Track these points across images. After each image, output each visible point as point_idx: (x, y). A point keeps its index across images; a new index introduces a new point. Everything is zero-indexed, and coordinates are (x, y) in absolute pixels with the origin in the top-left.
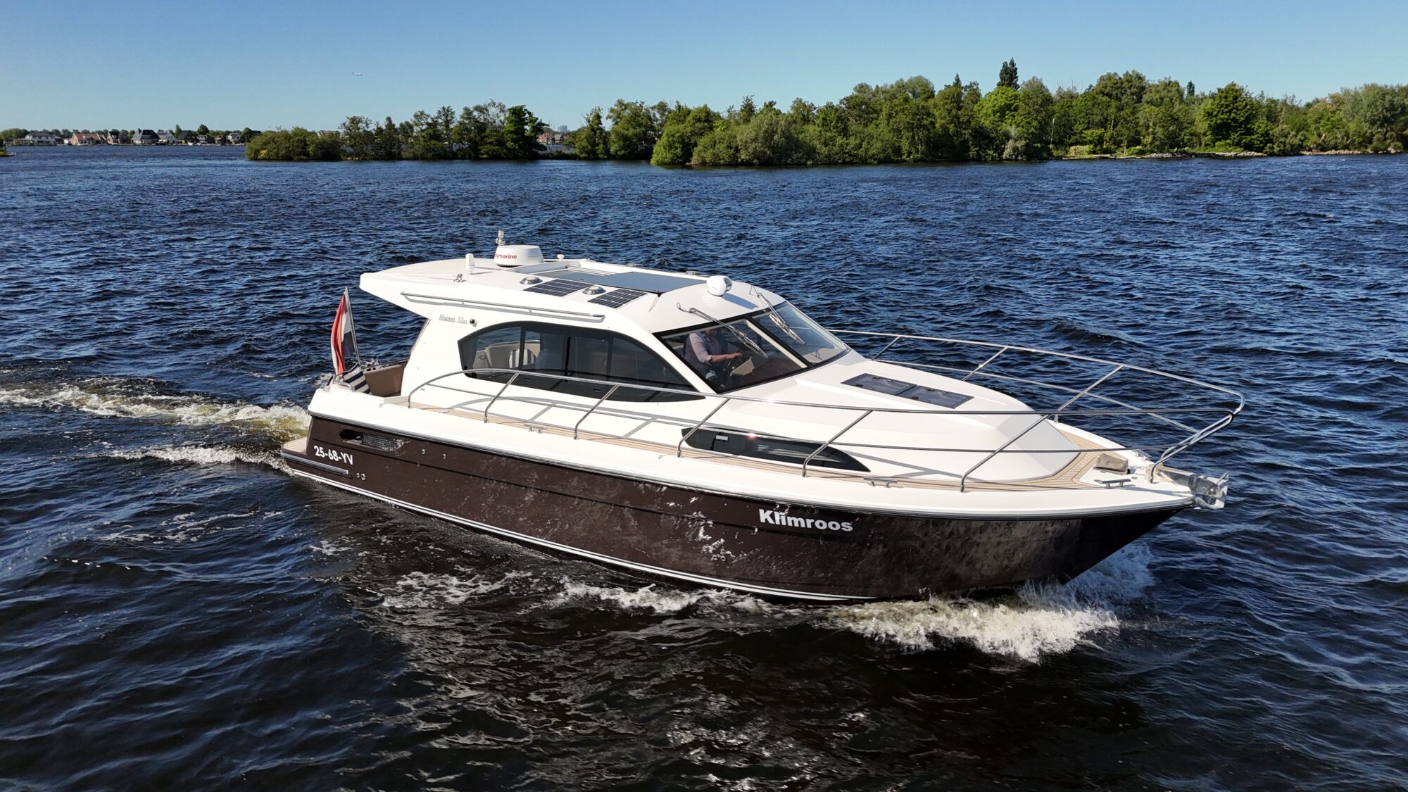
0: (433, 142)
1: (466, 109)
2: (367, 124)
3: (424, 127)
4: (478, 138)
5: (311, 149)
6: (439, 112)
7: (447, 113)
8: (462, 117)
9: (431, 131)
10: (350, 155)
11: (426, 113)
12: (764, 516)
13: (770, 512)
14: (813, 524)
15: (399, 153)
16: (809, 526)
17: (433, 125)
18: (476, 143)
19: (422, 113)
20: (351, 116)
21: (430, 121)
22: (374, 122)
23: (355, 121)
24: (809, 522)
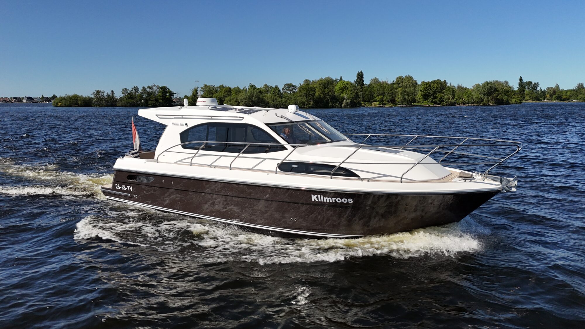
0: (130, 100)
1: (143, 87)
2: (103, 93)
3: (127, 94)
4: (148, 99)
5: (79, 102)
6: (133, 88)
7: (136, 89)
8: (142, 90)
9: (129, 96)
10: (96, 105)
11: (127, 89)
12: (314, 197)
13: (317, 195)
14: (335, 200)
15: (116, 104)
16: (334, 201)
17: (131, 93)
18: (147, 100)
19: (126, 89)
20: (97, 90)
21: (129, 92)
22: (106, 92)
23: (98, 92)
24: (334, 199)
